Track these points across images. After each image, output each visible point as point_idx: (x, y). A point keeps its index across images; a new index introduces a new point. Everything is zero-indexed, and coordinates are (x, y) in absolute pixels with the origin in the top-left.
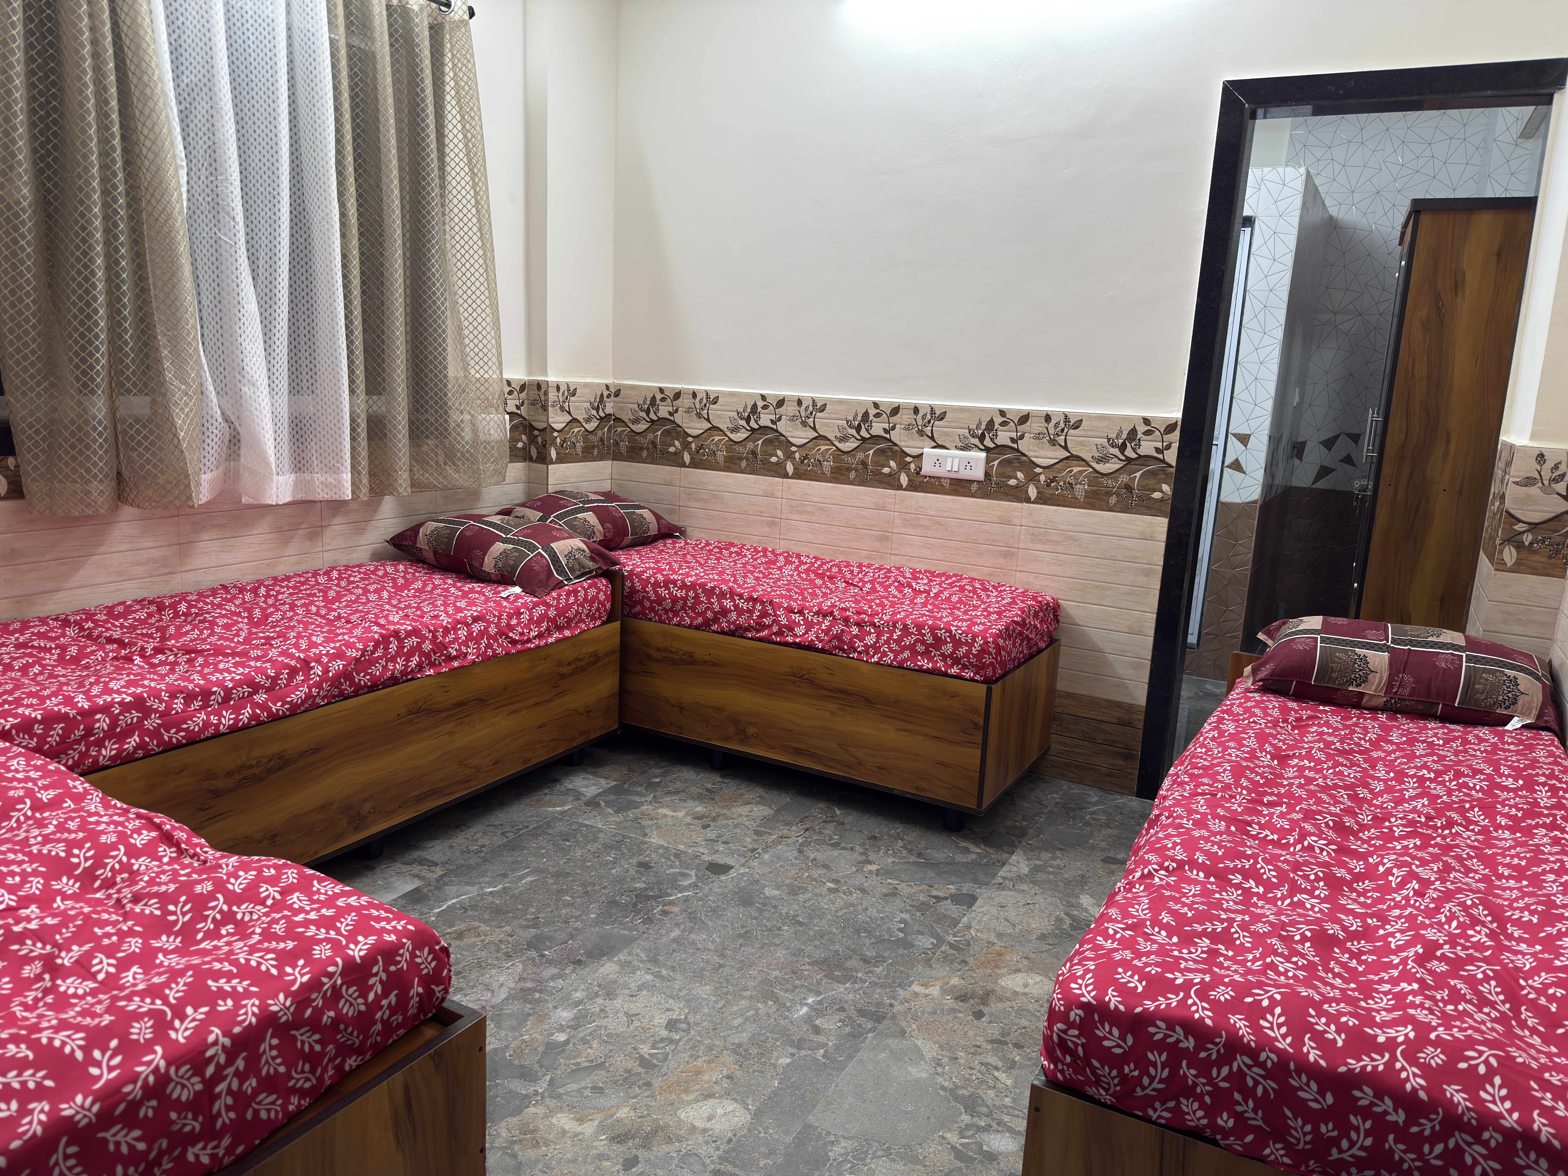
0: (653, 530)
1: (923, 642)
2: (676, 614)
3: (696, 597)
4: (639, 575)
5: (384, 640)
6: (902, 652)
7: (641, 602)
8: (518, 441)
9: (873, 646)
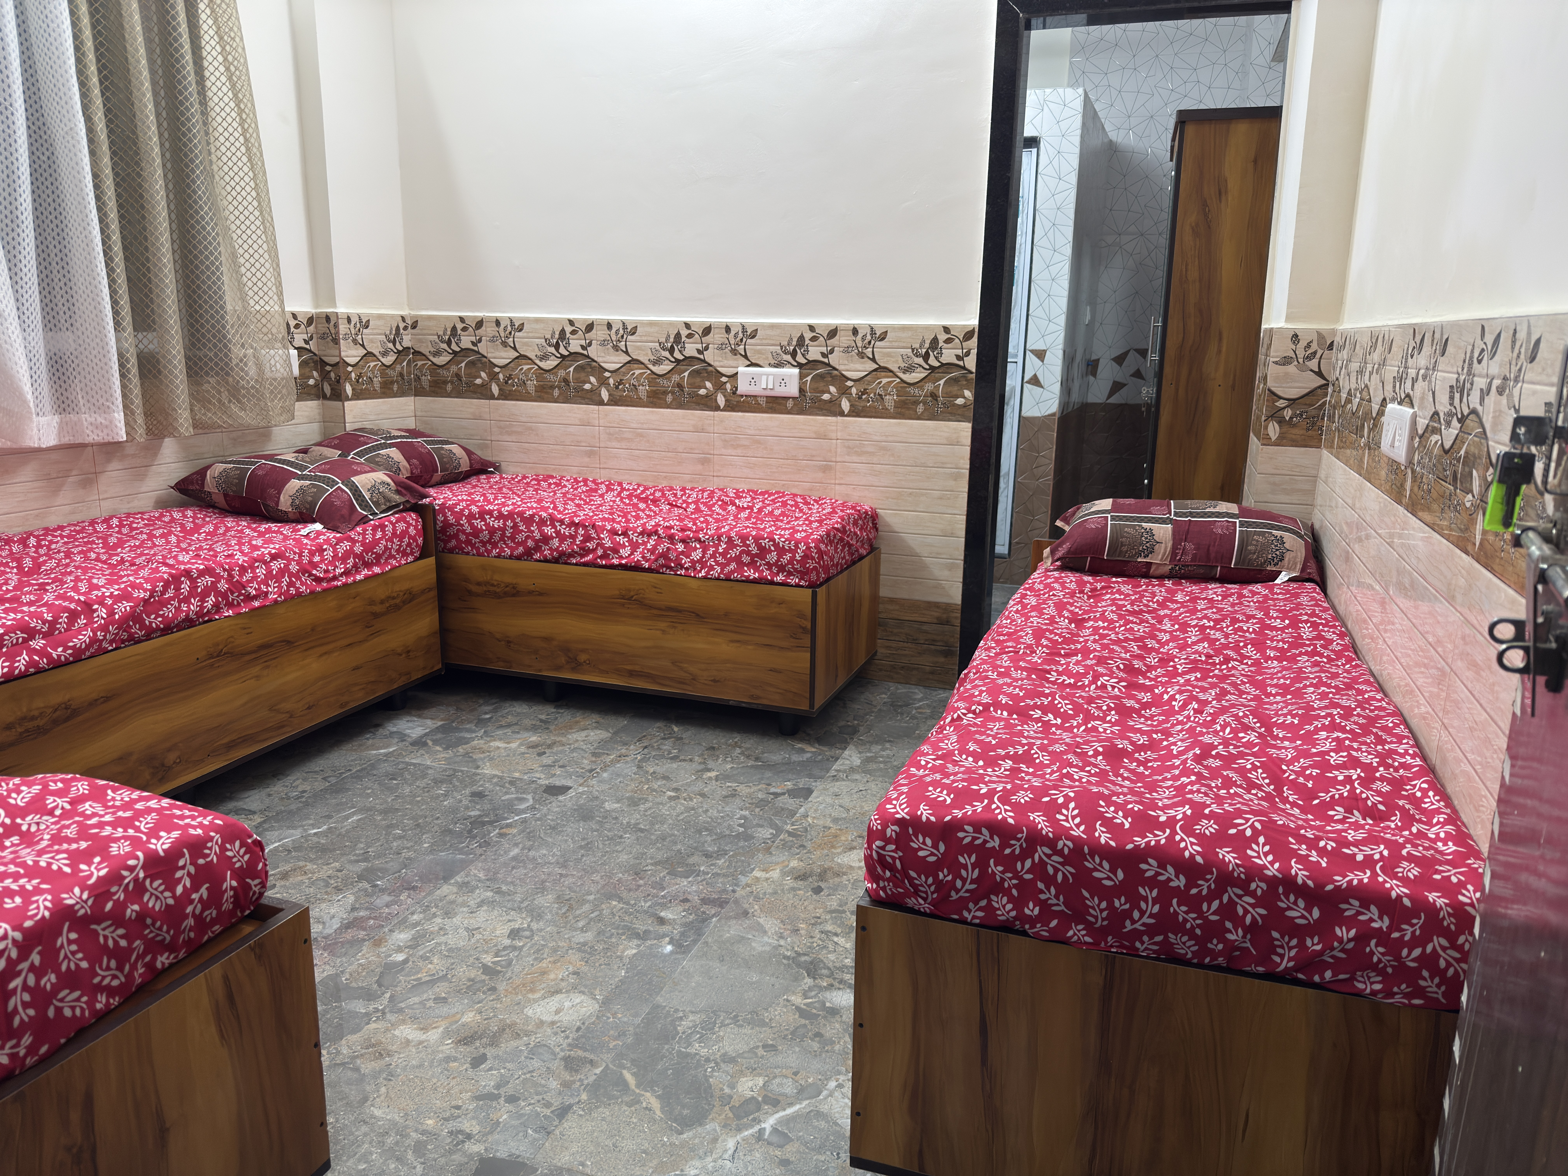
0: (466, 466)
1: (748, 553)
2: (495, 545)
3: (515, 526)
4: (451, 508)
5: (175, 580)
6: (728, 564)
7: (456, 536)
8: (309, 378)
9: (700, 561)
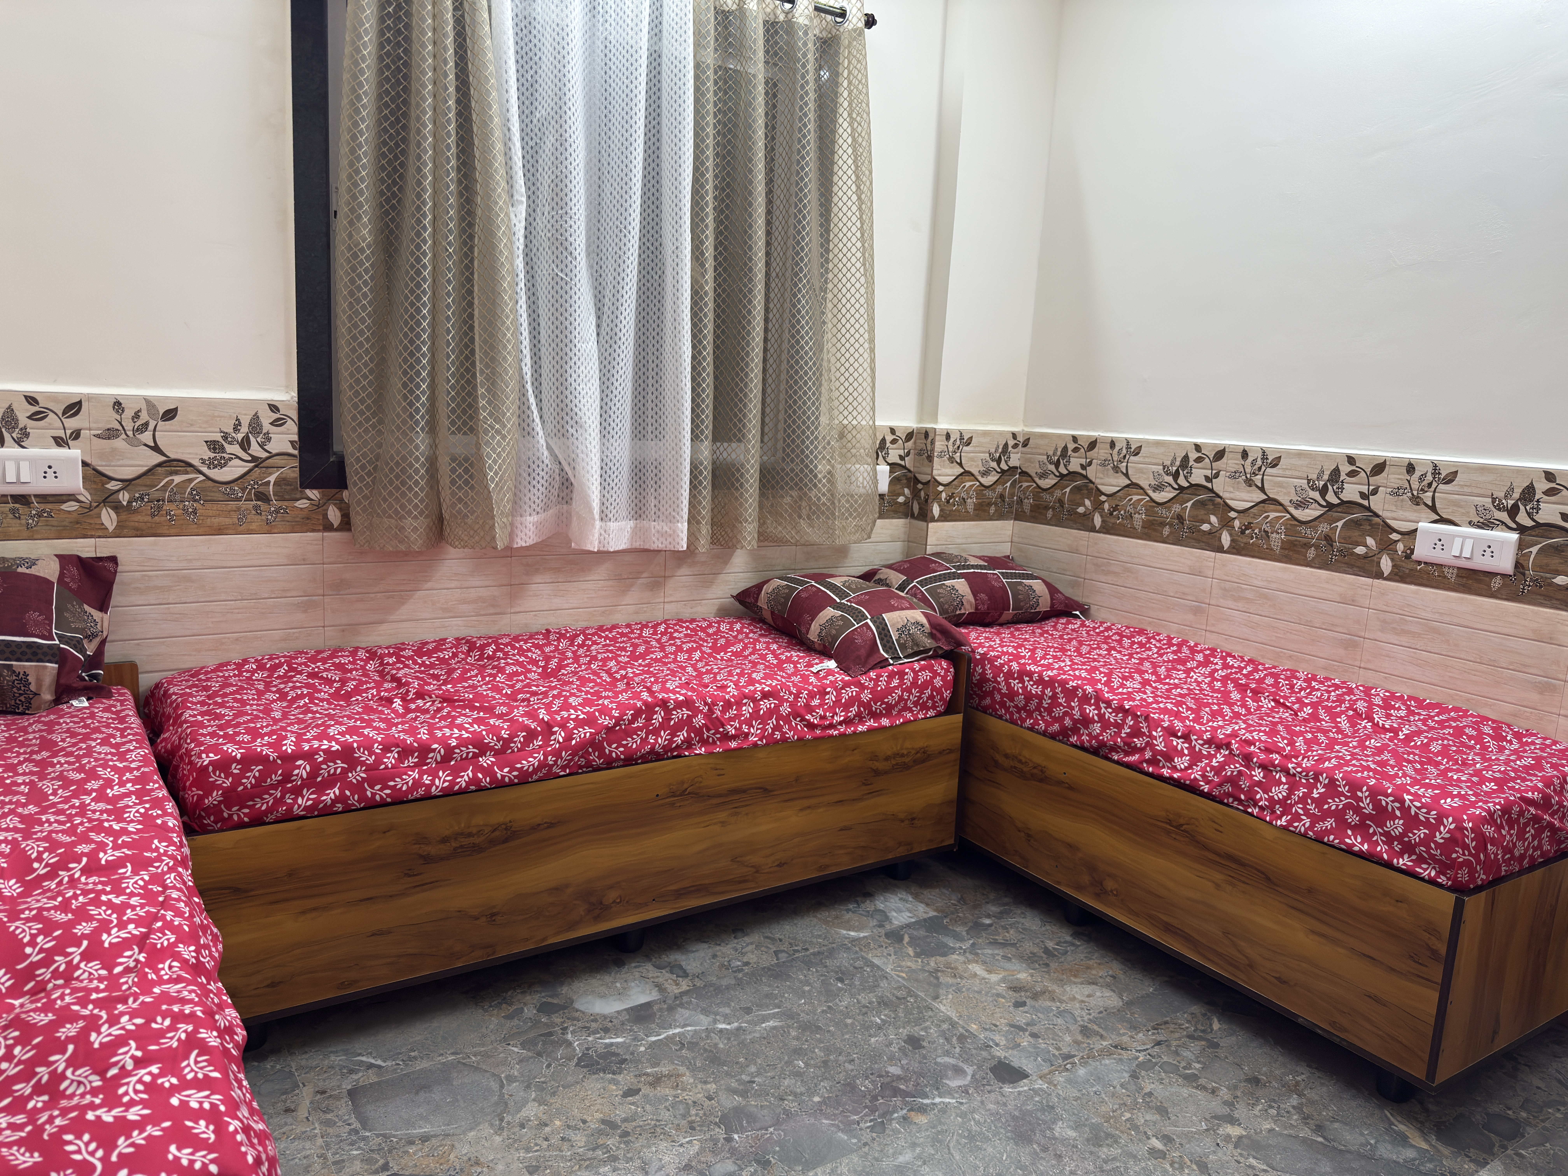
0: (1045, 604)
1: (1357, 810)
2: (1030, 715)
3: (1054, 697)
4: (992, 661)
5: (649, 709)
6: (1323, 819)
7: (991, 694)
8: (898, 495)
9: (1283, 802)
